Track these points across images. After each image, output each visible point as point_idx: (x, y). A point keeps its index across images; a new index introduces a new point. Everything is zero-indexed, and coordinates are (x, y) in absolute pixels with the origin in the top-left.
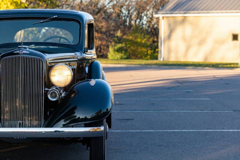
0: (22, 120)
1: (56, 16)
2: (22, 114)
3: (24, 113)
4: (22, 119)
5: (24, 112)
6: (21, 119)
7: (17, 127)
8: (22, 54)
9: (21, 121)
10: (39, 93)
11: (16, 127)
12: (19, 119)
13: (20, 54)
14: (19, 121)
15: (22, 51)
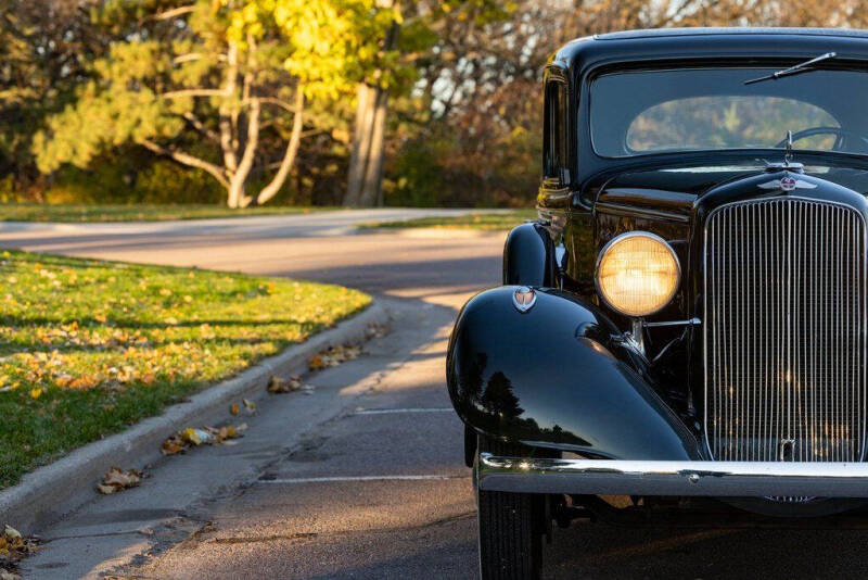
0: (798, 437)
1: (833, 54)
2: (797, 414)
3: (803, 410)
4: (798, 432)
5: (803, 405)
6: (792, 432)
7: (779, 460)
8: (791, 192)
9: (792, 437)
10: (851, 337)
11: (774, 458)
12: (786, 431)
13: (786, 193)
14: (785, 437)
15: (792, 182)
